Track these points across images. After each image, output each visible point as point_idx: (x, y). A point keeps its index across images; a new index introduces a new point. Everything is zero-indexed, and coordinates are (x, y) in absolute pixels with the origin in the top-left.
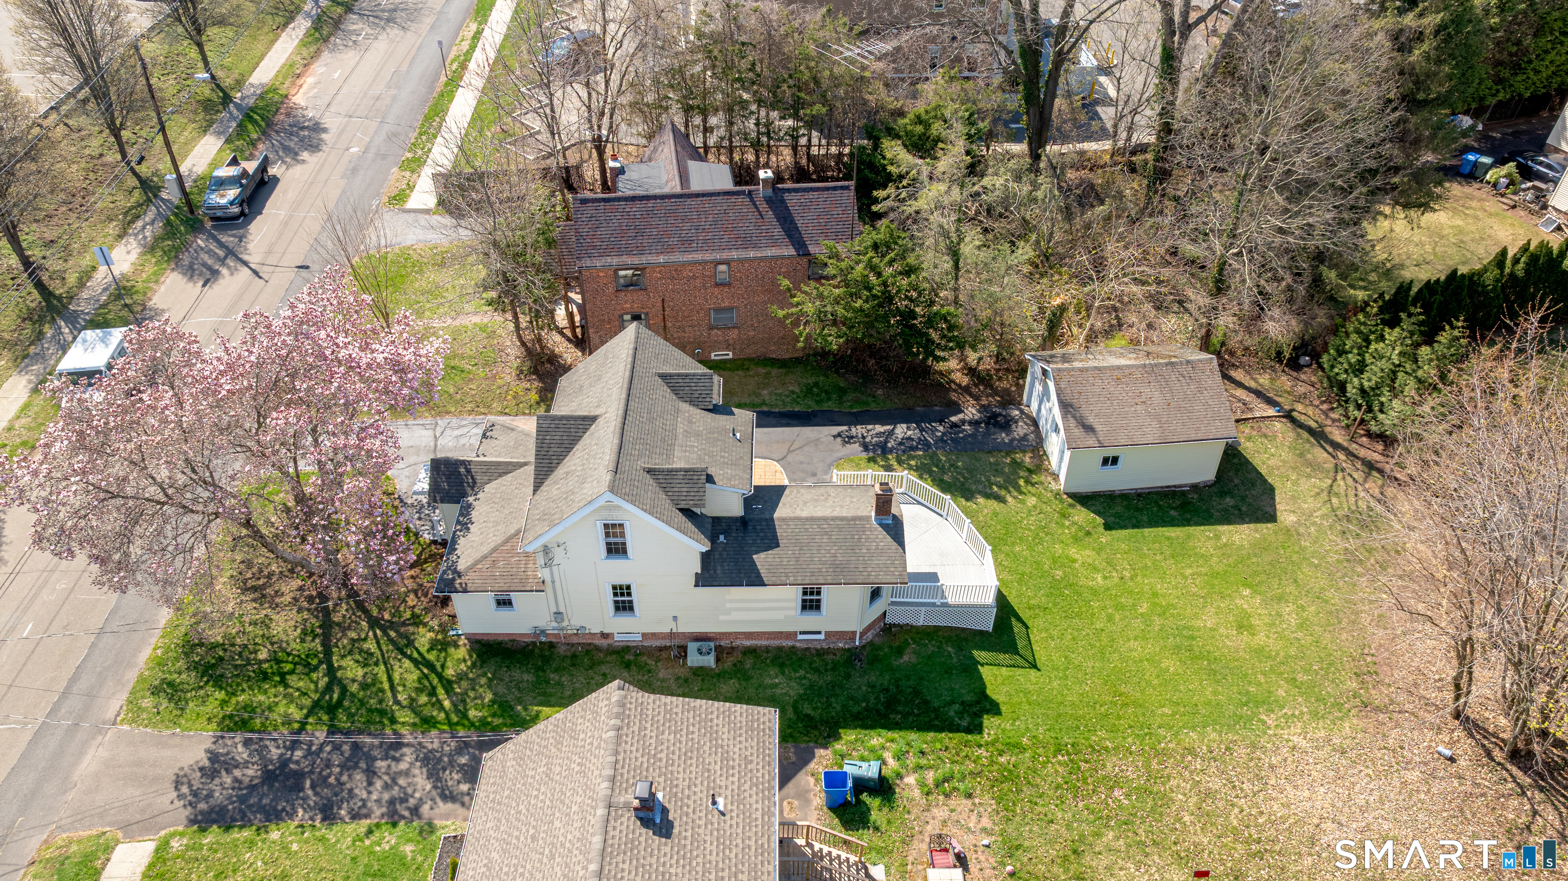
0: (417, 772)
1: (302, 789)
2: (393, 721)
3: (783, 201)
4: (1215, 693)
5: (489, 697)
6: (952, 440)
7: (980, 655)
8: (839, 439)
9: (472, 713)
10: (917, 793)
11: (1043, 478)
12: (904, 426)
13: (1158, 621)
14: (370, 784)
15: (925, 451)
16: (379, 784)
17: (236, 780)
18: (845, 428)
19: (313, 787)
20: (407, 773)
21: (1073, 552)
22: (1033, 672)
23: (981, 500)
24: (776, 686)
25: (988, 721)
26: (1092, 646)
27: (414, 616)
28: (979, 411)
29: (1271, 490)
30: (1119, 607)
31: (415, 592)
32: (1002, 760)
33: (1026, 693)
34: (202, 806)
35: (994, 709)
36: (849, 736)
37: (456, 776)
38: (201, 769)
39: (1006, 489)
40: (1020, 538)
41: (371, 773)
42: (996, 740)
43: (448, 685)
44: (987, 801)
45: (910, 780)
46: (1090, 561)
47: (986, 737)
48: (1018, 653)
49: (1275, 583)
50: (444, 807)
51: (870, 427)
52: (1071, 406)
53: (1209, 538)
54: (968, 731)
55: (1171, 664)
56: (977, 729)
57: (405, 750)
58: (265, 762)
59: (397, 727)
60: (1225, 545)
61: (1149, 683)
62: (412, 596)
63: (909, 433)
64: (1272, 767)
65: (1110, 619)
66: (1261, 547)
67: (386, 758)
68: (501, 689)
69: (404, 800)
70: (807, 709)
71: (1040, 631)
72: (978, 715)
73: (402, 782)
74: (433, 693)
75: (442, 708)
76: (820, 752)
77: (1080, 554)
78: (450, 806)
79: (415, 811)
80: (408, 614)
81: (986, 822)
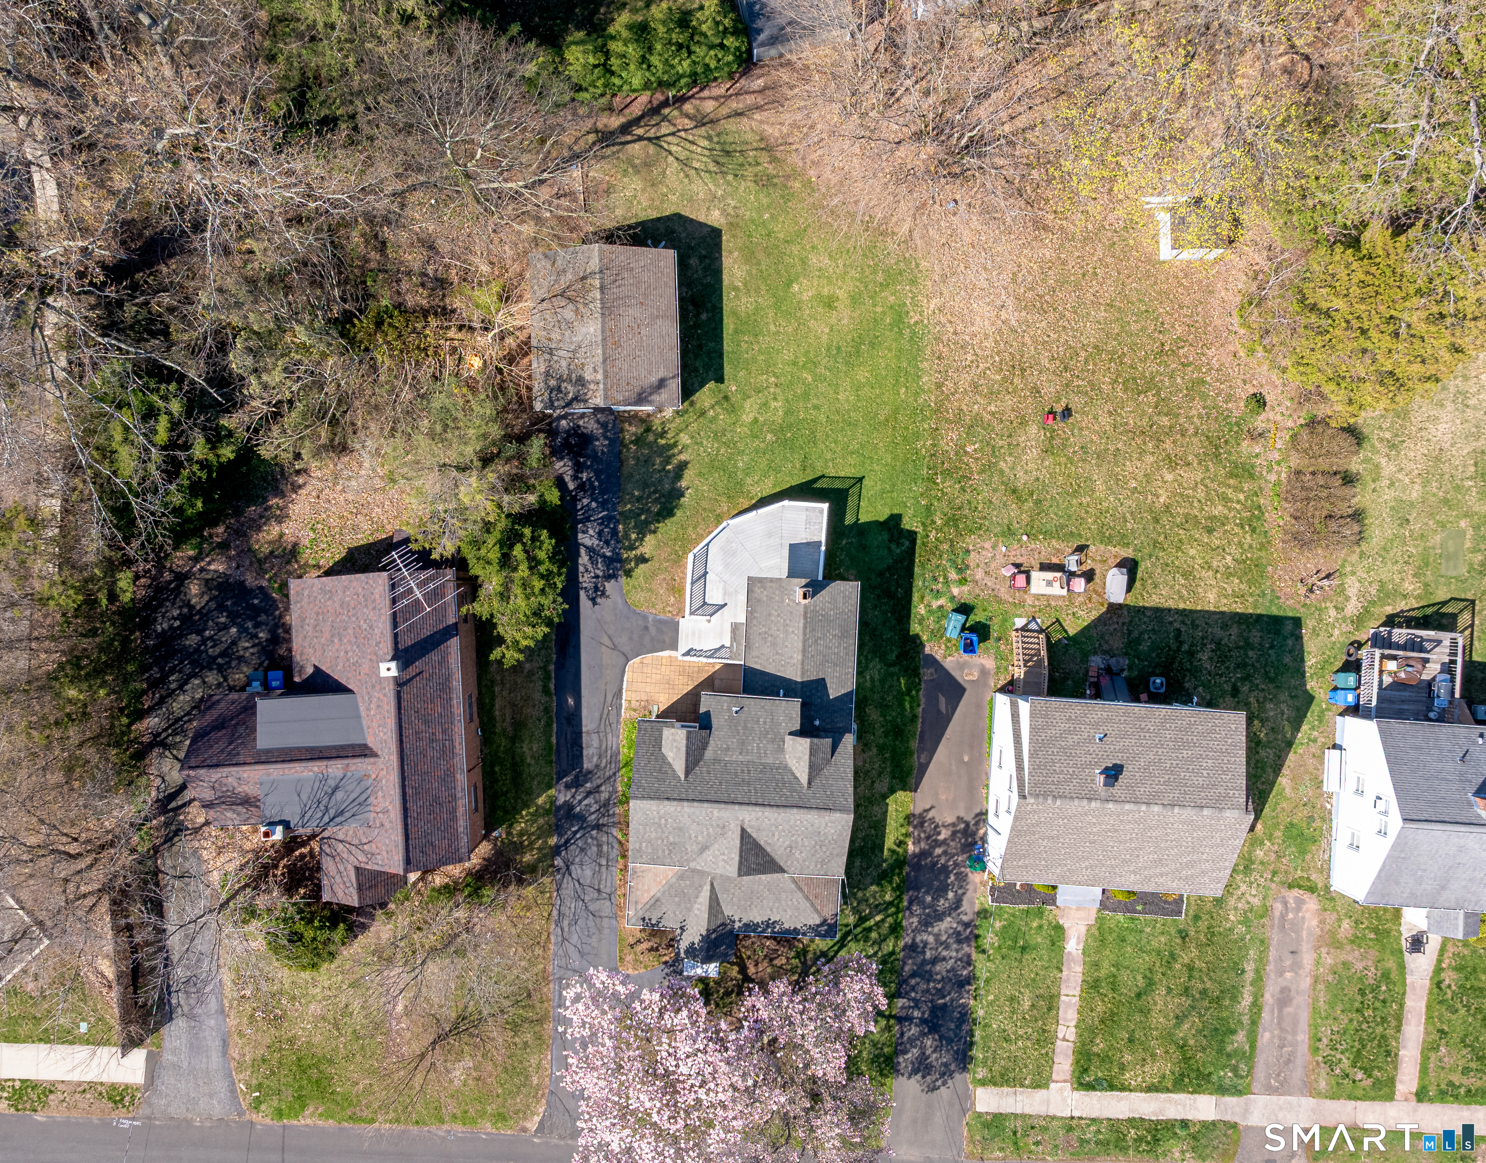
0: (936, 930)
1: (945, 1004)
2: (893, 953)
3: (406, 650)
4: (890, 350)
5: (874, 888)
6: (602, 493)
7: (849, 520)
8: (599, 600)
9: (888, 898)
10: (966, 589)
11: (657, 422)
12: (580, 536)
13: (821, 370)
14: (944, 959)
15: (618, 522)
16: (945, 953)
17: (934, 1051)
18: (582, 593)
19: (944, 997)
20: (937, 936)
21: (747, 418)
22: (865, 482)
23: (683, 483)
24: (872, 679)
25: (908, 523)
26: (843, 429)
27: (798, 956)
28: (562, 459)
29: (678, 217)
30: (806, 396)
31: (771, 960)
32: (939, 522)
33: (883, 492)
34: (953, 1067)
35: (895, 519)
36: (915, 628)
37: (942, 901)
38: (924, 1077)
39: (670, 457)
40: (730, 459)
41: (935, 961)
42: (923, 524)
43: (862, 920)
44: (970, 541)
45: (955, 591)
46: (756, 407)
47: (920, 530)
48: (847, 490)
49: (787, 260)
50: (965, 906)
51: (581, 569)
52: (640, 394)
53: (737, 296)
54: (913, 542)
55: (862, 374)
56: (912, 535)
57: (918, 939)
58: (923, 1034)
59: (897, 950)
60: (745, 285)
61: (877, 396)
62: (776, 962)
63: (591, 532)
64: (955, 333)
65: (816, 407)
66: (749, 256)
67: (924, 953)
68: (868, 880)
69: (958, 933)
70: (893, 657)
71: (827, 467)
72: (901, 531)
73: (944, 938)
74: (870, 929)
75: (883, 921)
76: (927, 650)
77: (749, 412)
78: (965, 903)
79: (967, 925)
80: (795, 962)
81: (987, 545)
